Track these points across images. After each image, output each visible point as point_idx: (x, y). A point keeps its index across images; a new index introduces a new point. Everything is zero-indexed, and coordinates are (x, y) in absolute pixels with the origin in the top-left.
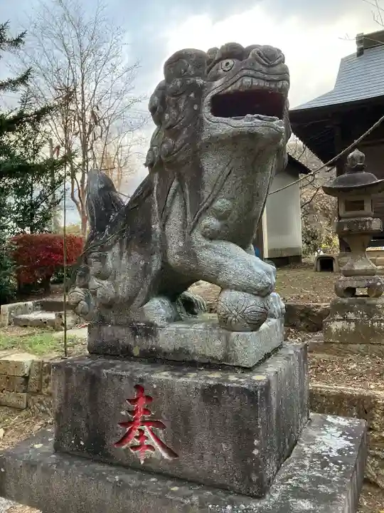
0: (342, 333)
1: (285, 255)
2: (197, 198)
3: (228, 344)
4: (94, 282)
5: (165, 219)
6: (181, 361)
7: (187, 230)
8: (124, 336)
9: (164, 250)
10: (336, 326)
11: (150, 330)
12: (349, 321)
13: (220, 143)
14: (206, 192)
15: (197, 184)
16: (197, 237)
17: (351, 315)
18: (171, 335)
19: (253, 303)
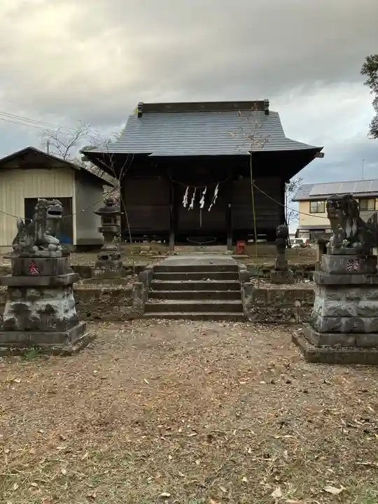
0: (99, 275)
1: (90, 243)
2: (45, 227)
3: (50, 253)
4: (20, 242)
5: (38, 230)
6: (40, 257)
7: (43, 232)
8: (28, 253)
9: (38, 236)
10: (97, 272)
11: (34, 252)
12: (102, 269)
13: (49, 219)
14: (47, 226)
15: (45, 224)
16: (45, 235)
17: (104, 268)
18: (38, 253)
19: (55, 246)
